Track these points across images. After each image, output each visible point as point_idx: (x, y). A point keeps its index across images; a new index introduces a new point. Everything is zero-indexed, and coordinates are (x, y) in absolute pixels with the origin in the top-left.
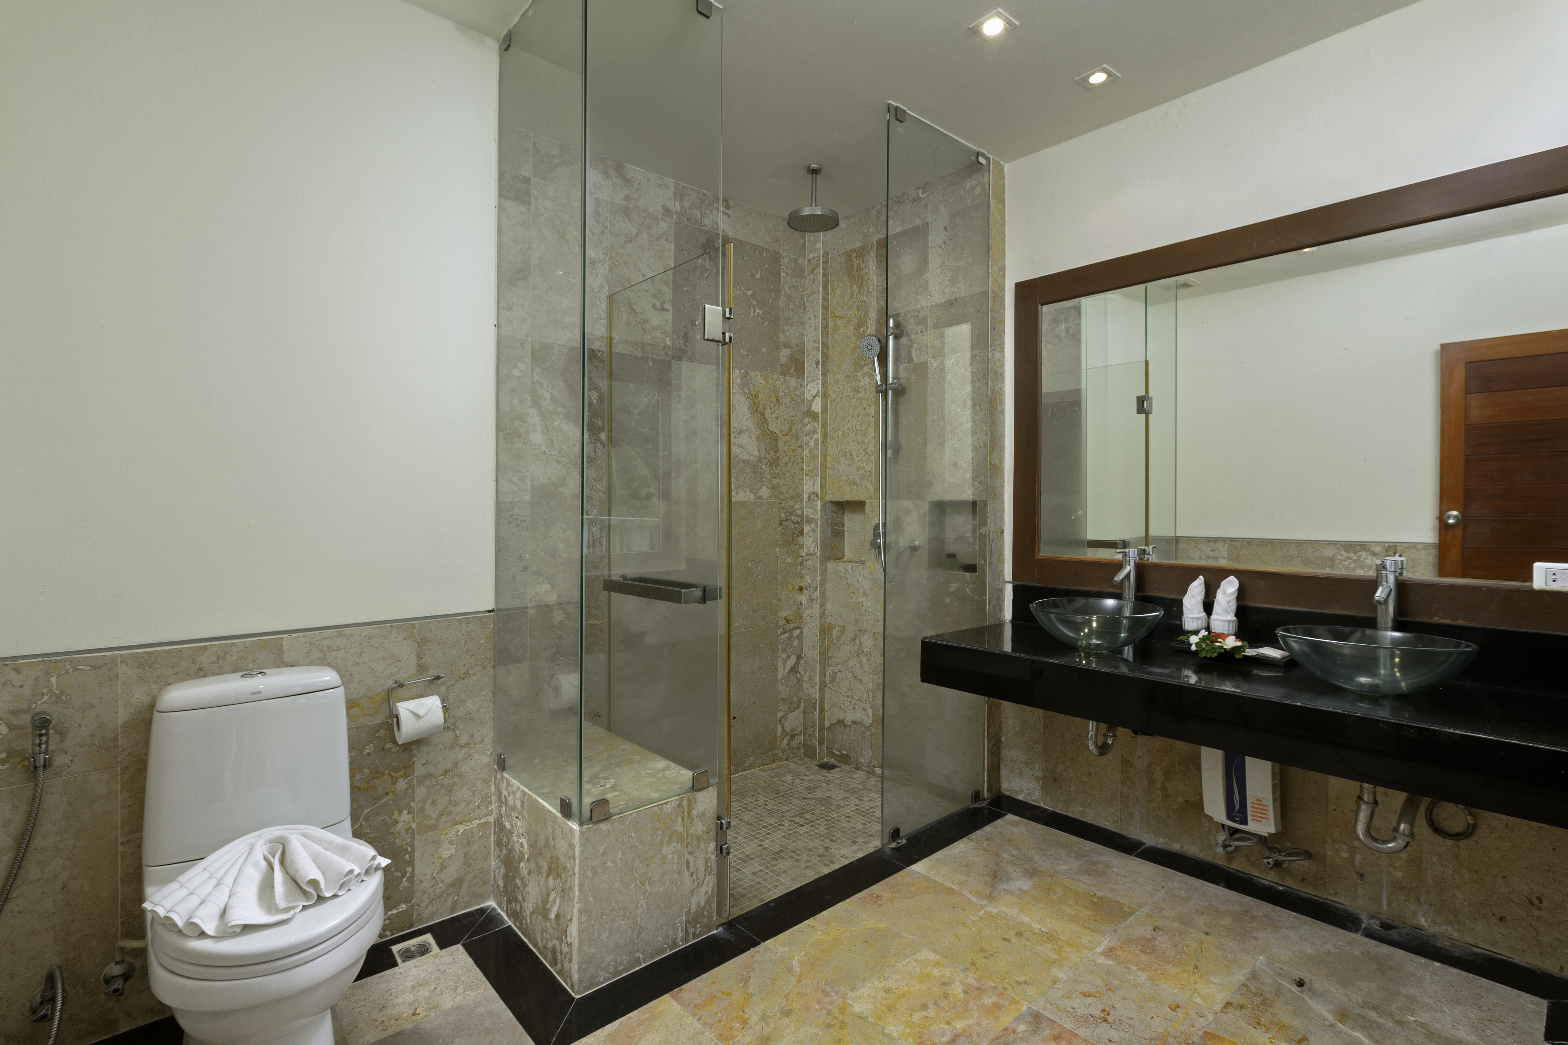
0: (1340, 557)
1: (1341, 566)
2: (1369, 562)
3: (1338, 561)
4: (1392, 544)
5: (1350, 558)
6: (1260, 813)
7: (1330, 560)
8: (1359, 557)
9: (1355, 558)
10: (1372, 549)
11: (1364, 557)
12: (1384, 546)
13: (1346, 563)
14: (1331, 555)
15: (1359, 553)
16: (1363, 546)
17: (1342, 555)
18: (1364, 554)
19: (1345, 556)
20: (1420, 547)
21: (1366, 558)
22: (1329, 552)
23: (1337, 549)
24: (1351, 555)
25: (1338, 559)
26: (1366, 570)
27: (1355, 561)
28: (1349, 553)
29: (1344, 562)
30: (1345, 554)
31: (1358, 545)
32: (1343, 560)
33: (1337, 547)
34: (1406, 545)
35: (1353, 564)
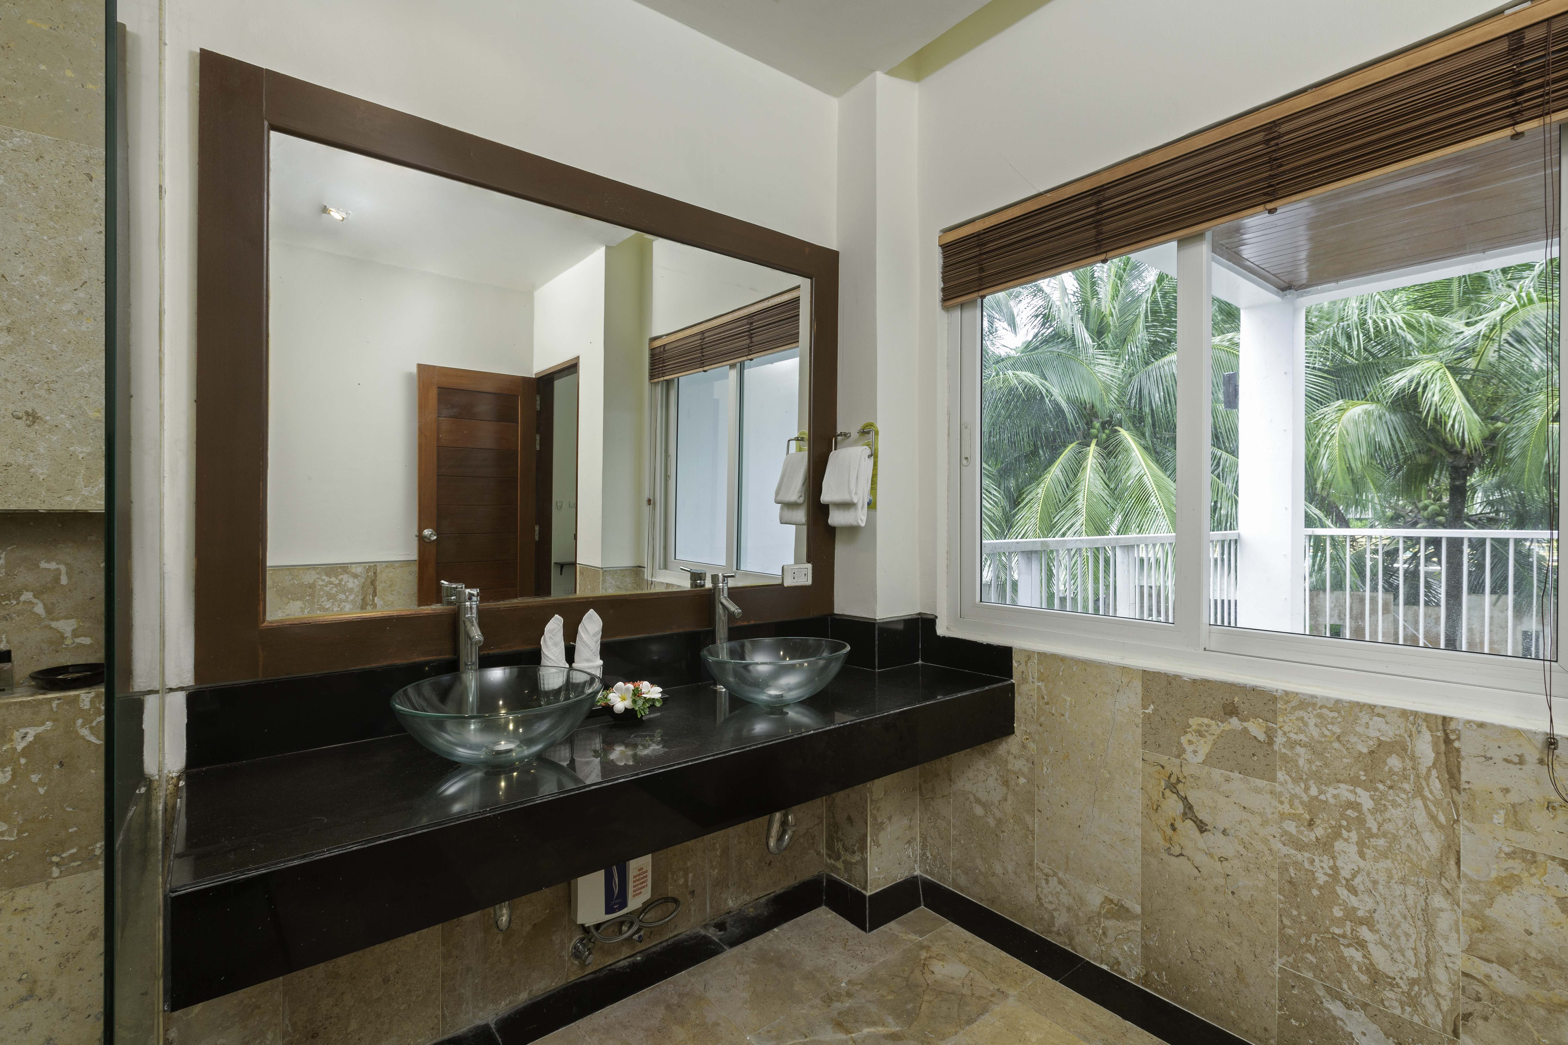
0: (321, 583)
1: (322, 593)
2: (350, 585)
3: (319, 587)
4: (372, 565)
5: (331, 583)
6: (640, 884)
7: (310, 587)
8: (341, 580)
9: (337, 582)
10: (353, 571)
11: (345, 580)
12: (365, 567)
13: (328, 589)
14: (311, 581)
15: (341, 577)
16: (344, 568)
17: (323, 580)
18: (345, 577)
19: (326, 580)
20: (397, 565)
21: (348, 582)
22: (309, 578)
23: (318, 573)
24: (333, 579)
25: (319, 585)
26: (347, 594)
27: (336, 586)
28: (331, 578)
29: (325, 588)
30: (327, 579)
31: (340, 567)
32: (324, 586)
33: (318, 571)
34: (384, 565)
35: (335, 589)
